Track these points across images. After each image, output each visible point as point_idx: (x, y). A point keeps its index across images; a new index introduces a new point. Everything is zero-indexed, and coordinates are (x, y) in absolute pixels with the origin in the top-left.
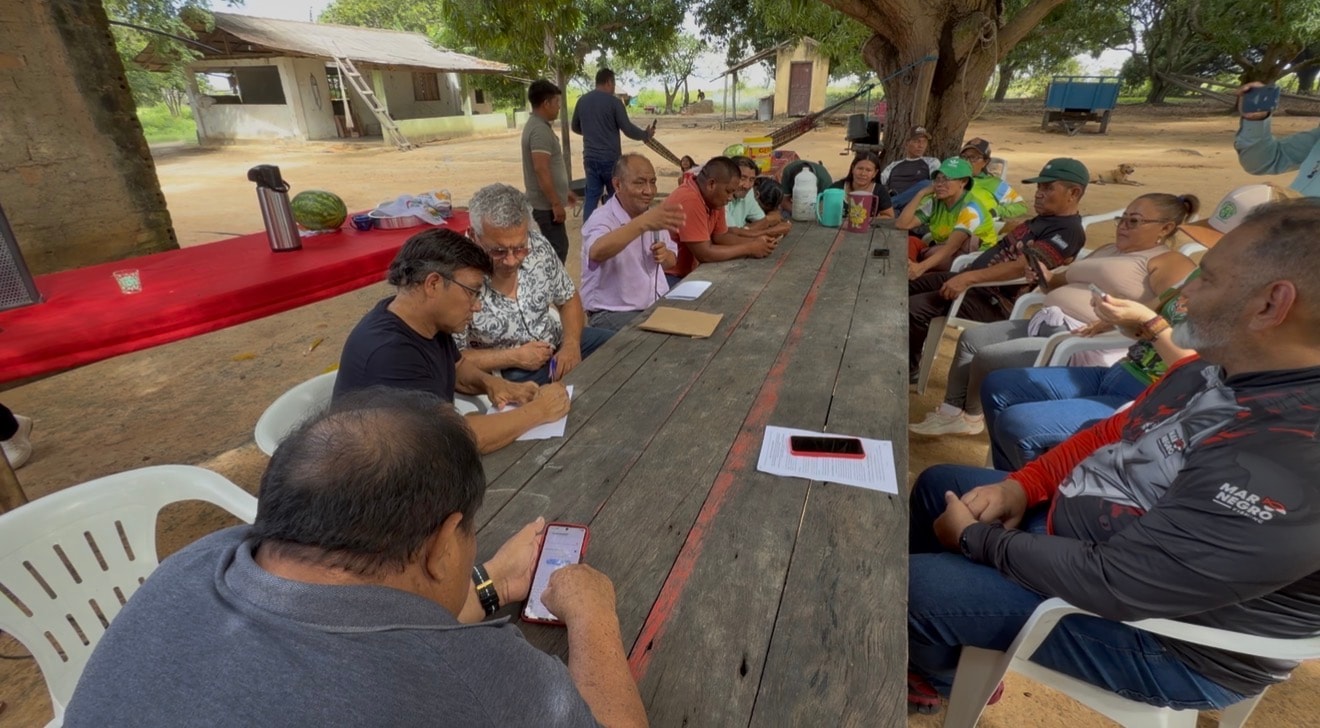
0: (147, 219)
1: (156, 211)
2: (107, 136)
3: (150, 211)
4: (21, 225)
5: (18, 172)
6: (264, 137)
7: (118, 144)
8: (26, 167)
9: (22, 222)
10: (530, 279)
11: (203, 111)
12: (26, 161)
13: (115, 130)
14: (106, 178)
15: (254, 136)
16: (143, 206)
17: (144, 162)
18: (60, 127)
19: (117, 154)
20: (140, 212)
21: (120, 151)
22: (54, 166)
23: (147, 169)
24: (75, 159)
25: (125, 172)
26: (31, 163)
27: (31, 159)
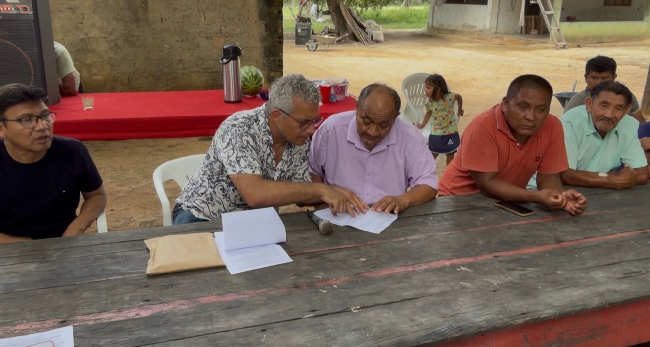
0: (269, 75)
1: (276, 71)
2: (262, 22)
3: (272, 71)
4: (206, 69)
5: (212, 39)
6: (466, 29)
7: (266, 27)
8: (217, 37)
9: (206, 67)
10: (290, 159)
11: (436, 8)
12: (218, 34)
13: (268, 18)
14: (253, 47)
15: (460, 28)
16: (269, 66)
17: (278, 39)
18: (239, 15)
19: (264, 33)
20: (267, 70)
21: (266, 32)
22: (230, 38)
23: (278, 44)
24: (241, 34)
25: (265, 44)
26: (220, 35)
27: (221, 33)
